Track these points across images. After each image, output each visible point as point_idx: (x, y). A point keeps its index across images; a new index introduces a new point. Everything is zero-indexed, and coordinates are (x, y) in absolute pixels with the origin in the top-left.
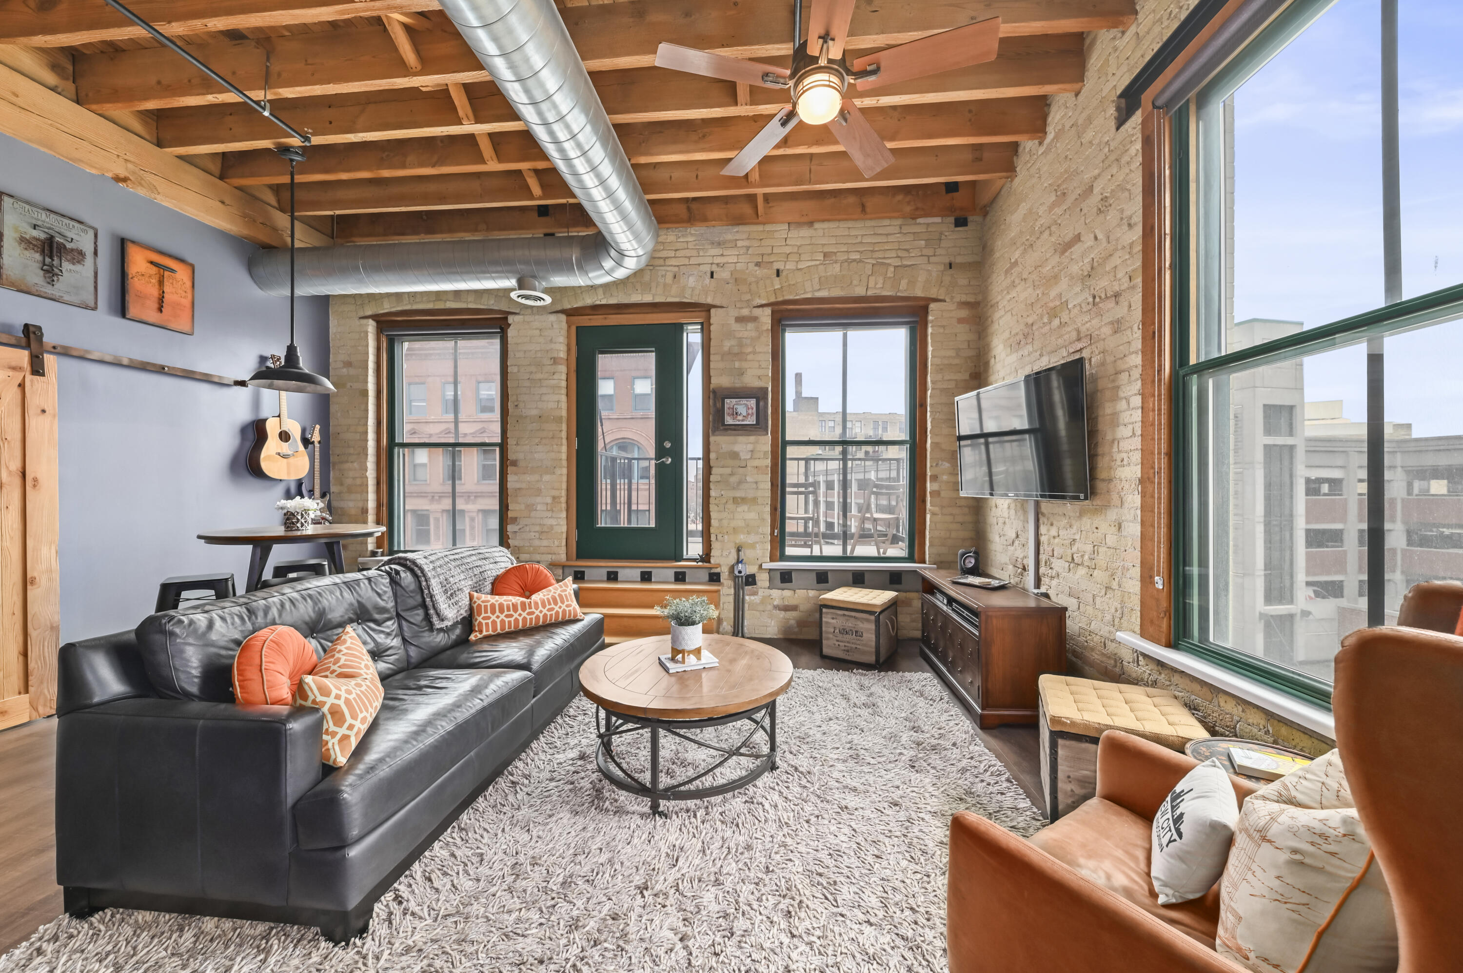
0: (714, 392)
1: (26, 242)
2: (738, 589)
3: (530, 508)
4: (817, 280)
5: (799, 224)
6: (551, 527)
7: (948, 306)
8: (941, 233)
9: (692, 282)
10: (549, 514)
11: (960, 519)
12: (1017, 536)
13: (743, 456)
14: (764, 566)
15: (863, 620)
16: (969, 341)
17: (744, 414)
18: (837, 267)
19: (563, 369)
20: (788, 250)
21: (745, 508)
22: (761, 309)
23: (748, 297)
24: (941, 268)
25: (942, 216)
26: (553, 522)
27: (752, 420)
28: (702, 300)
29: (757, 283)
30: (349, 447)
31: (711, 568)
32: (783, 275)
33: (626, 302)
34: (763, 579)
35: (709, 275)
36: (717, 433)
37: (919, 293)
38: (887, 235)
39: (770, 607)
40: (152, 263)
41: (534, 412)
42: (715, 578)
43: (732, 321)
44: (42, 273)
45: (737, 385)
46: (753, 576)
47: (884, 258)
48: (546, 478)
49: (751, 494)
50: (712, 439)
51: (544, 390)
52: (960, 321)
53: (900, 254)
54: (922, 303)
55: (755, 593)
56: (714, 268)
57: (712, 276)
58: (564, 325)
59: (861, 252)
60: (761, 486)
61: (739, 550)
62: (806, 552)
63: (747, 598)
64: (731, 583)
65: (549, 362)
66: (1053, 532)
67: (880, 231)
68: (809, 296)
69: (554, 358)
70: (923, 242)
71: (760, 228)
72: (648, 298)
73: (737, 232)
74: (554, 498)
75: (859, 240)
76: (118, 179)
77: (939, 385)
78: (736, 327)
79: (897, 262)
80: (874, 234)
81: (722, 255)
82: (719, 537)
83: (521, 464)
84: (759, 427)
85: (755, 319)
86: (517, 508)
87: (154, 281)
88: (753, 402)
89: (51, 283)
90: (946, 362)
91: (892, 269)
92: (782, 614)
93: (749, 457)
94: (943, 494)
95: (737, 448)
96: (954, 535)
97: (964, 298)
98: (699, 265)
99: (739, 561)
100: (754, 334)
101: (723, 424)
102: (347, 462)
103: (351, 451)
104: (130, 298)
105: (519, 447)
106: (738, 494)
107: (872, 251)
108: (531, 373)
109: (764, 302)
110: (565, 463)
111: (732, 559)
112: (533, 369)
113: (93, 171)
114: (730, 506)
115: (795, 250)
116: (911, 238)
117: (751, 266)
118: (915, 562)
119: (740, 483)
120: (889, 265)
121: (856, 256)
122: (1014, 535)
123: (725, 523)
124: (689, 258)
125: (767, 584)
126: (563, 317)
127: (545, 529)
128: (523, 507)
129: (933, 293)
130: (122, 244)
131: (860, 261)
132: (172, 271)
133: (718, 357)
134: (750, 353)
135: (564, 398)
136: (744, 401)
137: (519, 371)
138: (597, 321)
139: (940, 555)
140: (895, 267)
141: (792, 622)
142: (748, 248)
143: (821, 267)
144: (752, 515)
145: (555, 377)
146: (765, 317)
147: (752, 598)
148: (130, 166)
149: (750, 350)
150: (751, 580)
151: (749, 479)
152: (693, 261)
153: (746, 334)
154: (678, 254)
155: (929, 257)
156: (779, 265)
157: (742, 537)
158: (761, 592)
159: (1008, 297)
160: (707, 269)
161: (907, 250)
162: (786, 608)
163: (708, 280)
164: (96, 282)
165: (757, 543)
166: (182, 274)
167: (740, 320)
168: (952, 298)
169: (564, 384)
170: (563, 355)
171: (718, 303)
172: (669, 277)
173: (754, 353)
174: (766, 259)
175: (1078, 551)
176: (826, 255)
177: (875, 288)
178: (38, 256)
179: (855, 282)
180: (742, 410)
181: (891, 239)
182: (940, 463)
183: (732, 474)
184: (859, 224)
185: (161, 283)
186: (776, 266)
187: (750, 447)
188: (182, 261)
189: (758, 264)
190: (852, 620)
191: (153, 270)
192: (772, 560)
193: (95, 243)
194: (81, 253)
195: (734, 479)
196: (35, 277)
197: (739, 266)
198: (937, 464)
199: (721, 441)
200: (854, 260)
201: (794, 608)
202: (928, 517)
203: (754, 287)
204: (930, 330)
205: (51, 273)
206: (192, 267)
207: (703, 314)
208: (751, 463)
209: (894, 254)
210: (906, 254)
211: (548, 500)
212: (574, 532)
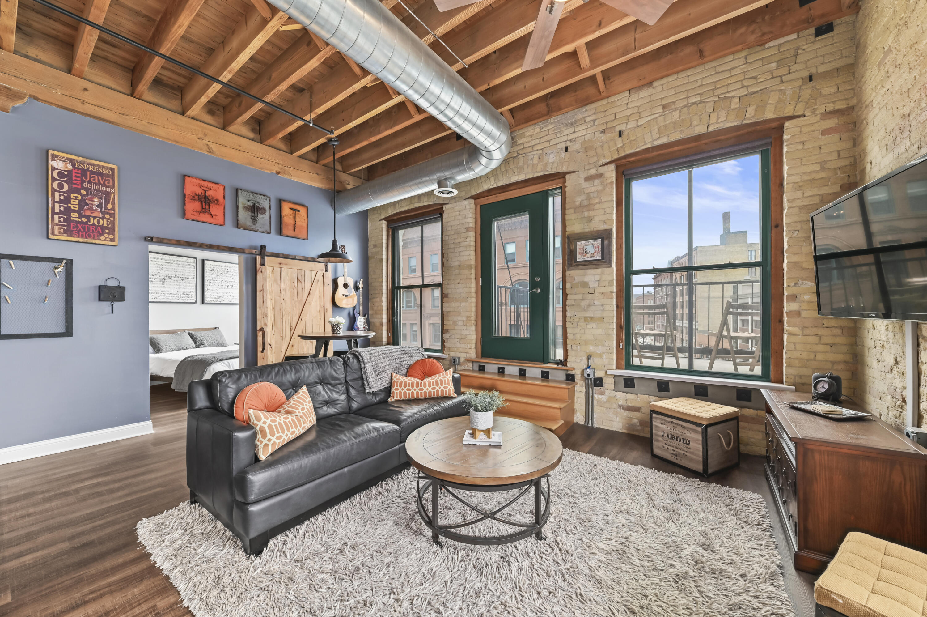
0: (568, 237)
1: (246, 208)
2: (587, 387)
3: (455, 323)
4: (656, 130)
5: (639, 88)
6: (467, 336)
7: (810, 119)
8: (798, 49)
9: (551, 158)
10: (465, 327)
11: (828, 340)
12: (897, 363)
13: (592, 285)
14: (609, 372)
15: (689, 429)
16: (838, 152)
17: (592, 252)
18: (676, 114)
19: (472, 234)
20: (629, 112)
21: (594, 325)
22: (606, 166)
23: (595, 159)
24: (800, 83)
26: (466, 332)
27: (598, 256)
28: (559, 171)
29: (602, 146)
30: (375, 289)
31: (567, 370)
32: (624, 135)
33: (508, 183)
34: (609, 383)
35: (564, 150)
36: (571, 268)
37: (770, 115)
38: (730, 70)
39: (615, 406)
40: (291, 209)
41: (457, 263)
42: (570, 378)
43: (583, 179)
44: (251, 220)
45: (587, 230)
46: (601, 379)
47: (728, 92)
48: (463, 304)
49: (598, 315)
50: (568, 273)
51: (461, 249)
52: (825, 132)
53: (745, 83)
54: (774, 125)
55: (602, 393)
56: (568, 144)
57: (566, 150)
58: (473, 206)
59: (701, 94)
60: (607, 308)
61: (589, 358)
62: (657, 363)
63: (596, 396)
64: (583, 383)
65: (465, 231)
67: (723, 68)
68: (649, 146)
69: (468, 228)
70: (774, 65)
71: (604, 102)
72: (522, 177)
73: (586, 111)
74: (467, 317)
75: (699, 83)
76: (278, 173)
77: (799, 203)
78: (585, 185)
79: (744, 92)
80: (717, 73)
81: (574, 132)
82: (574, 347)
83: (450, 296)
84: (605, 260)
85: (600, 176)
86: (449, 323)
87: (292, 217)
88: (599, 242)
89: (254, 224)
90: (806, 178)
91: (737, 100)
92: (626, 413)
93: (596, 285)
94: (804, 314)
95: (586, 279)
96: (819, 357)
97: (830, 107)
98: (557, 144)
99: (589, 367)
100: (600, 188)
101: (576, 261)
102: (374, 298)
103: (376, 292)
104: (283, 226)
105: (449, 286)
106: (588, 314)
107: (713, 90)
108: (455, 239)
109: (608, 161)
110: (474, 295)
111: (584, 365)
112: (455, 236)
113: (268, 172)
114: (582, 323)
115: (636, 111)
116: (760, 63)
117: (597, 134)
118: (770, 381)
119: (589, 306)
120: (734, 97)
121: (697, 99)
122: (892, 362)
123: (578, 336)
124: (549, 141)
125: (613, 387)
126: (472, 201)
127: (463, 337)
128: (451, 323)
129: (788, 111)
130: (280, 202)
131: (701, 102)
132: (299, 211)
133: (572, 211)
134: (597, 203)
135: (473, 253)
136: (592, 242)
137: (449, 239)
138: (492, 199)
139: (800, 377)
140: (740, 97)
141: (635, 421)
142: (594, 121)
143: (661, 118)
144: (600, 331)
145: (468, 240)
146: (610, 173)
147: (600, 396)
148: (280, 166)
149: (597, 200)
150: (599, 382)
151: (596, 303)
152: (553, 143)
153: (593, 189)
154: (542, 140)
155: (781, 77)
156: (622, 127)
157: (591, 348)
158: (607, 392)
160: (563, 145)
161: (754, 78)
162: (629, 409)
163: (563, 154)
164: (270, 221)
165: (604, 353)
166: (303, 211)
167: (588, 179)
168: (814, 111)
169: (473, 243)
170: (472, 225)
171: (571, 169)
172: (536, 157)
173: (600, 203)
174: (610, 125)
176: (664, 107)
177: (717, 122)
178: (250, 213)
179: (695, 123)
180: (590, 249)
181: (734, 72)
182: (800, 282)
183: (583, 299)
184: (699, 69)
185: (295, 217)
186: (618, 129)
187: (597, 277)
188: (303, 205)
189: (603, 132)
190: (679, 427)
191: (292, 212)
192: (617, 368)
193: (270, 204)
194: (265, 209)
195: (583, 304)
196: (249, 223)
197: (587, 137)
198: (796, 284)
199: (575, 275)
200: (694, 103)
201: (637, 409)
202: (785, 337)
203: (599, 151)
204: (785, 149)
205: (254, 220)
206: (307, 207)
207: (561, 180)
208: (597, 291)
209: (739, 85)
210: (753, 81)
211: (465, 319)
212: (480, 340)
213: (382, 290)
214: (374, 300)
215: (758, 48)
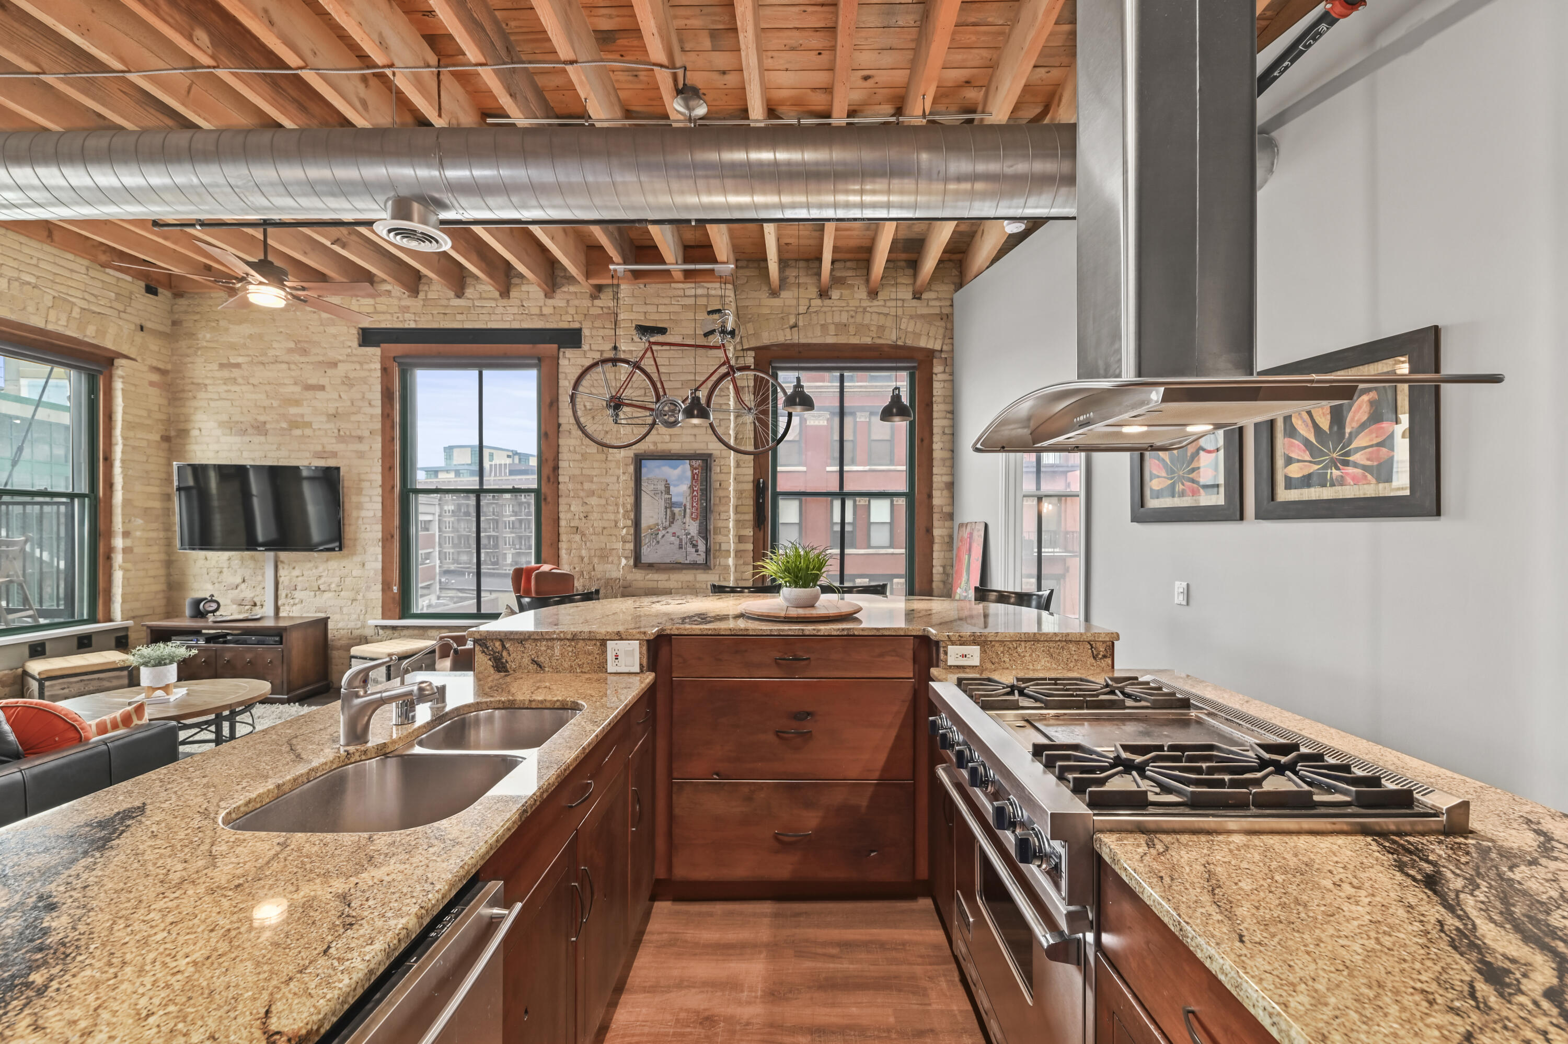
7: (140, 366)
8: (131, 293)
11: (152, 573)
12: (244, 581)
16: (160, 405)
24: (133, 327)
25: (133, 277)
37: (109, 343)
38: (72, 271)
47: (68, 294)
52: (152, 384)
53: (87, 296)
54: (112, 355)
59: (38, 277)
66: (297, 572)
67: (62, 262)
70: (113, 294)
75: (34, 261)
77: (130, 442)
79: (84, 304)
80: (55, 263)
90: (137, 420)
91: (78, 310)
94: (136, 550)
97: (155, 363)
107: (52, 281)
116: (100, 285)
118: (98, 622)
120: (73, 304)
121: (33, 280)
122: (239, 580)
129: (124, 350)
131: (36, 286)
139: (132, 610)
140: (81, 308)
155: (119, 311)
159: (225, 388)
161: (96, 296)
168: (144, 360)
175: (325, 583)
177: (56, 323)
179: (29, 309)
181: (75, 276)
182: (133, 519)
198: (130, 521)
200: (29, 283)
202: (118, 574)
209: (79, 294)
210: (92, 299)
215: (99, 268)
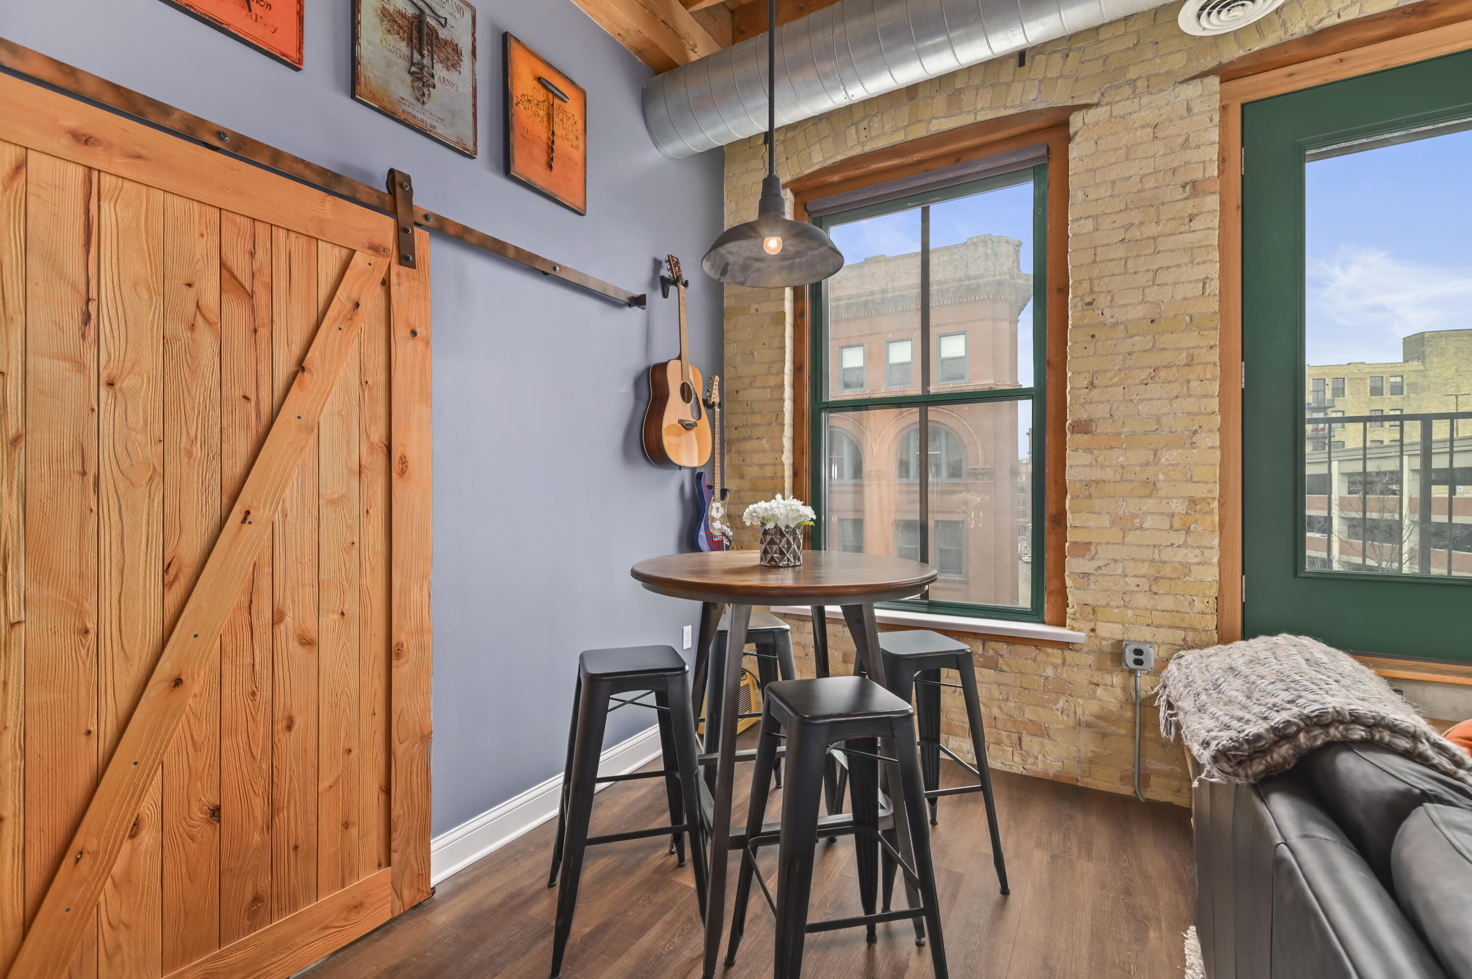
1: (390, 20)
3: (1125, 523)
6: (1186, 568)
10: (1175, 538)
19: (1213, 202)
30: (753, 412)
40: (539, 80)
41: (1137, 313)
44: (408, 79)
48: (1169, 456)
51: (1163, 260)
58: (1212, 104)
65: (1179, 194)
69: (1194, 183)
83: (1103, 428)
86: (1091, 524)
87: (541, 114)
89: (421, 98)
102: (750, 438)
103: (757, 419)
104: (516, 140)
105: (1095, 393)
110: (1214, 421)
112: (1135, 217)
126: (1214, 83)
127: (1167, 571)
128: (1105, 520)
130: (505, 45)
132: (562, 99)
137: (1096, 229)
145: (1195, 225)
164: (474, 106)
166: (573, 105)
169: (1214, 238)
170: (1210, 171)
178: (403, 47)
185: (550, 117)
188: (572, 82)
191: (541, 93)
193: (473, 34)
194: (456, 50)
205: (420, 81)
206: (583, 93)
211: (1178, 506)
212: (1237, 580)
213: (780, 414)
214: (748, 446)
